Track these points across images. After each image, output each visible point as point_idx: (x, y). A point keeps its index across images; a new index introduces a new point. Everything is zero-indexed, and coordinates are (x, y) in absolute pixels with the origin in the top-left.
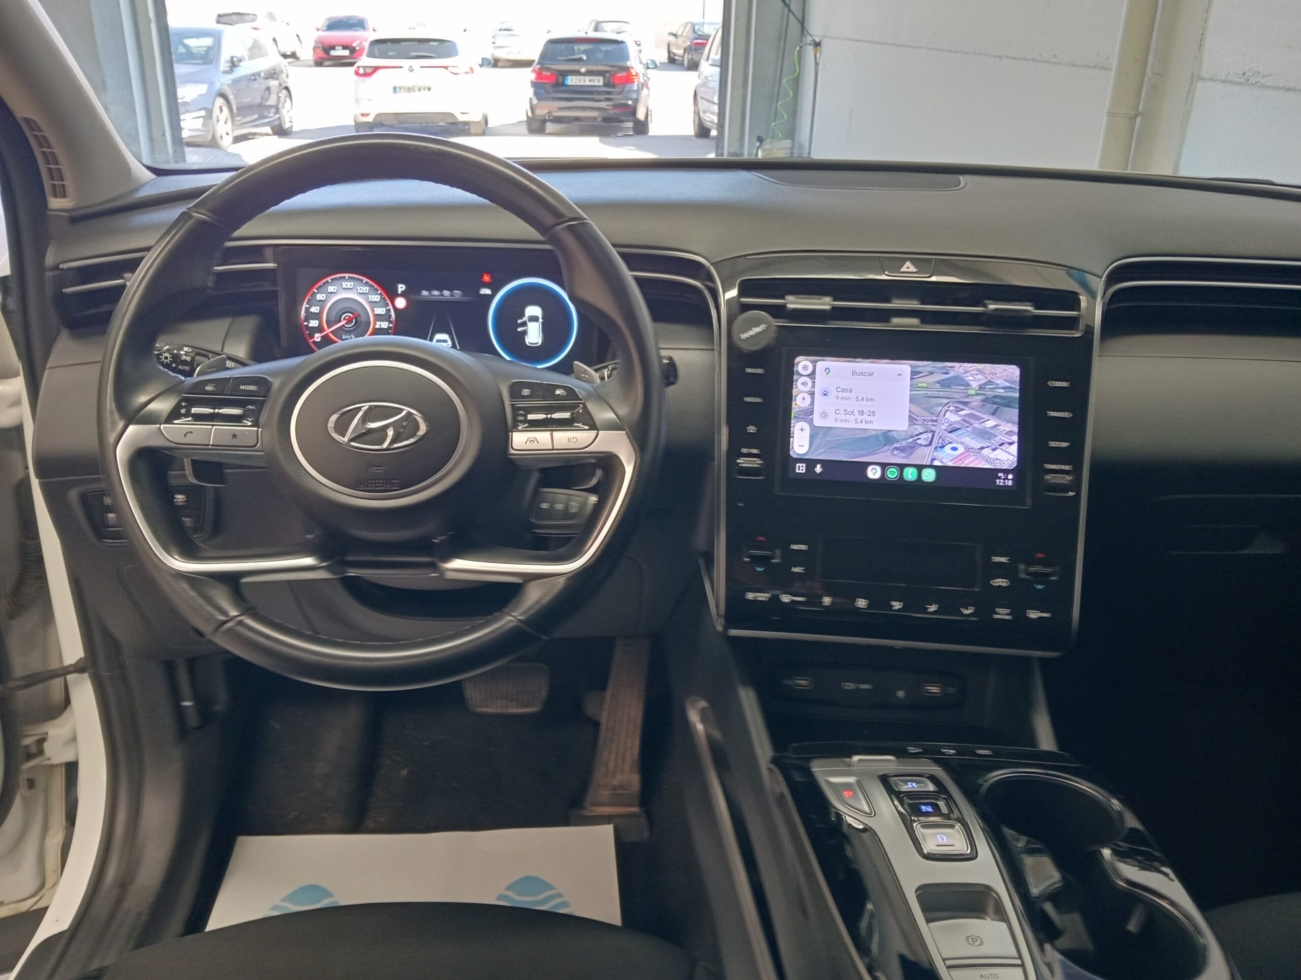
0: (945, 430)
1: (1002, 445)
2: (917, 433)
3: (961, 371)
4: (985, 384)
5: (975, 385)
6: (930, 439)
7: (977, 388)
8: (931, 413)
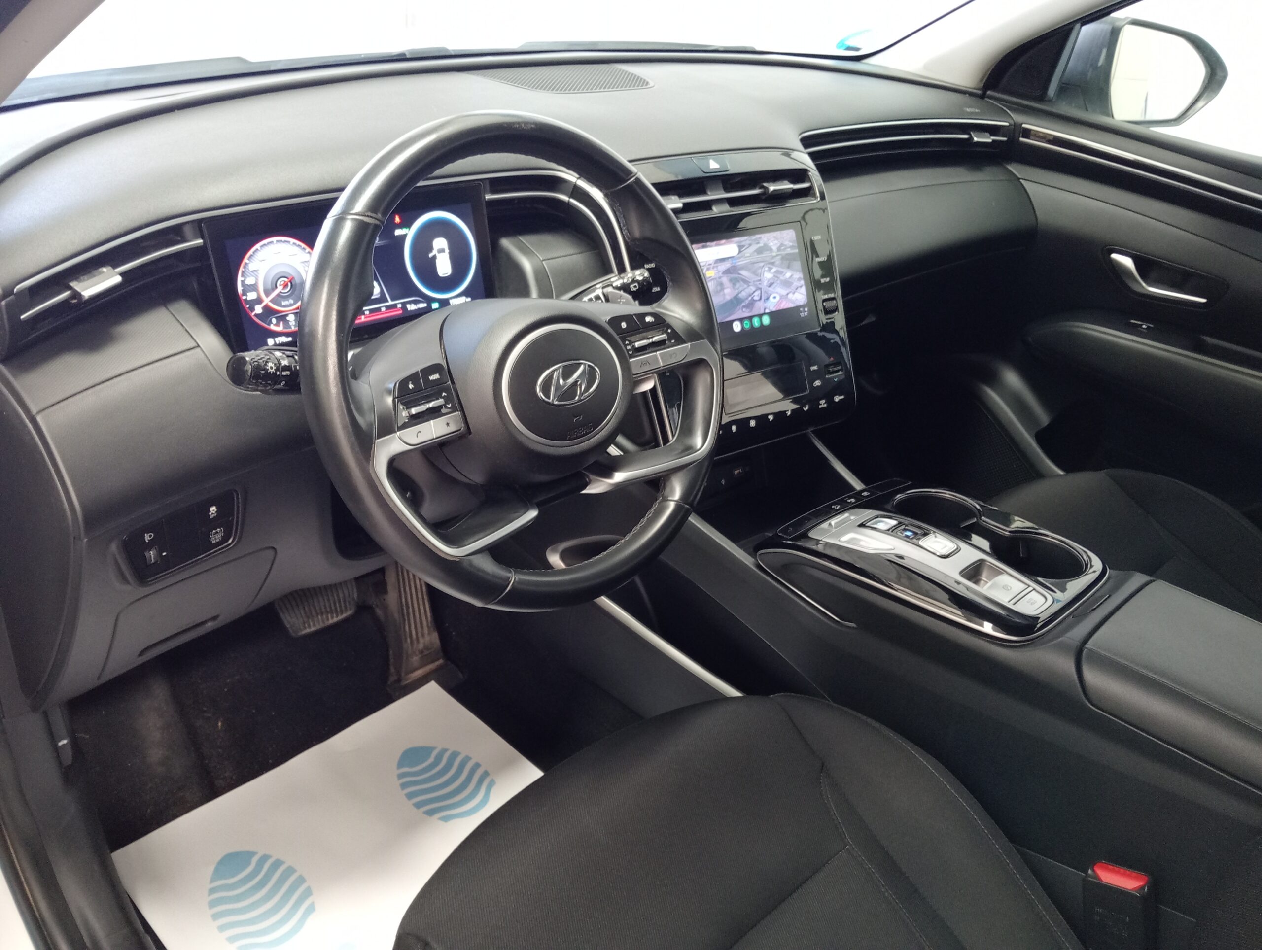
0: (767, 286)
1: (797, 289)
2: (752, 292)
3: (765, 240)
4: (780, 247)
5: (774, 248)
6: (760, 295)
7: (776, 251)
8: (757, 275)
